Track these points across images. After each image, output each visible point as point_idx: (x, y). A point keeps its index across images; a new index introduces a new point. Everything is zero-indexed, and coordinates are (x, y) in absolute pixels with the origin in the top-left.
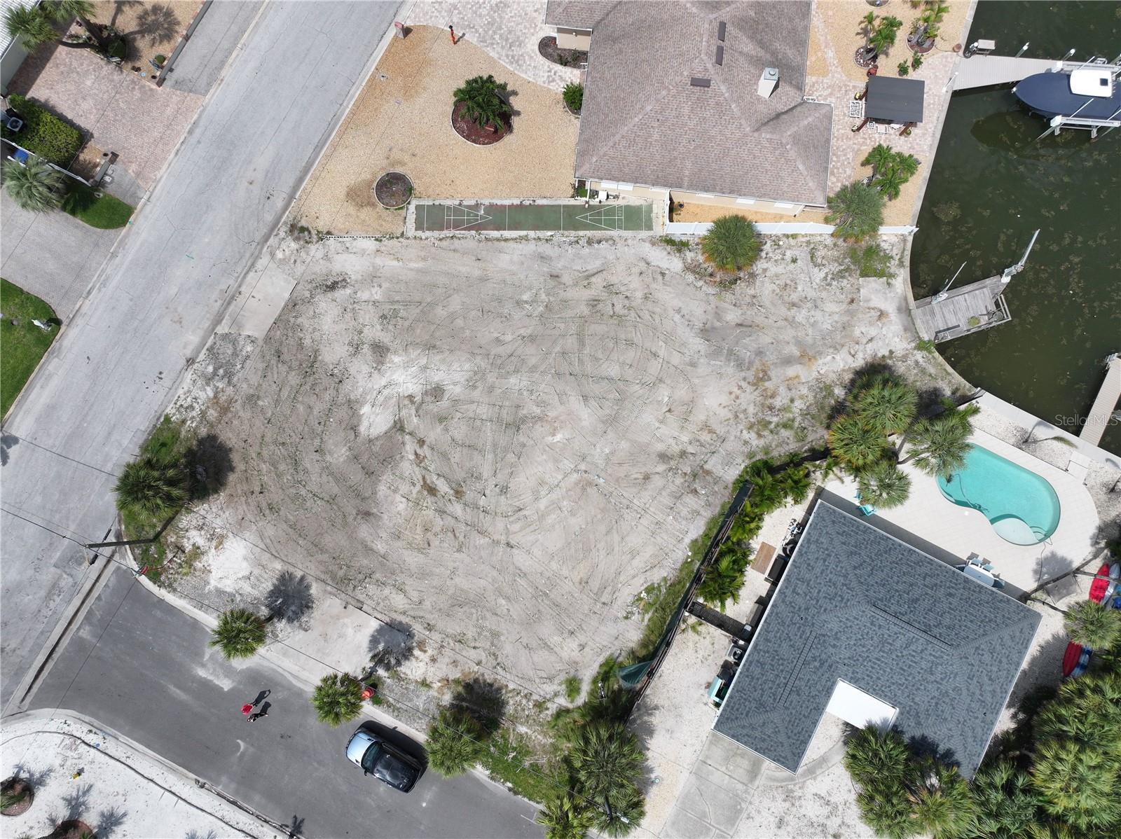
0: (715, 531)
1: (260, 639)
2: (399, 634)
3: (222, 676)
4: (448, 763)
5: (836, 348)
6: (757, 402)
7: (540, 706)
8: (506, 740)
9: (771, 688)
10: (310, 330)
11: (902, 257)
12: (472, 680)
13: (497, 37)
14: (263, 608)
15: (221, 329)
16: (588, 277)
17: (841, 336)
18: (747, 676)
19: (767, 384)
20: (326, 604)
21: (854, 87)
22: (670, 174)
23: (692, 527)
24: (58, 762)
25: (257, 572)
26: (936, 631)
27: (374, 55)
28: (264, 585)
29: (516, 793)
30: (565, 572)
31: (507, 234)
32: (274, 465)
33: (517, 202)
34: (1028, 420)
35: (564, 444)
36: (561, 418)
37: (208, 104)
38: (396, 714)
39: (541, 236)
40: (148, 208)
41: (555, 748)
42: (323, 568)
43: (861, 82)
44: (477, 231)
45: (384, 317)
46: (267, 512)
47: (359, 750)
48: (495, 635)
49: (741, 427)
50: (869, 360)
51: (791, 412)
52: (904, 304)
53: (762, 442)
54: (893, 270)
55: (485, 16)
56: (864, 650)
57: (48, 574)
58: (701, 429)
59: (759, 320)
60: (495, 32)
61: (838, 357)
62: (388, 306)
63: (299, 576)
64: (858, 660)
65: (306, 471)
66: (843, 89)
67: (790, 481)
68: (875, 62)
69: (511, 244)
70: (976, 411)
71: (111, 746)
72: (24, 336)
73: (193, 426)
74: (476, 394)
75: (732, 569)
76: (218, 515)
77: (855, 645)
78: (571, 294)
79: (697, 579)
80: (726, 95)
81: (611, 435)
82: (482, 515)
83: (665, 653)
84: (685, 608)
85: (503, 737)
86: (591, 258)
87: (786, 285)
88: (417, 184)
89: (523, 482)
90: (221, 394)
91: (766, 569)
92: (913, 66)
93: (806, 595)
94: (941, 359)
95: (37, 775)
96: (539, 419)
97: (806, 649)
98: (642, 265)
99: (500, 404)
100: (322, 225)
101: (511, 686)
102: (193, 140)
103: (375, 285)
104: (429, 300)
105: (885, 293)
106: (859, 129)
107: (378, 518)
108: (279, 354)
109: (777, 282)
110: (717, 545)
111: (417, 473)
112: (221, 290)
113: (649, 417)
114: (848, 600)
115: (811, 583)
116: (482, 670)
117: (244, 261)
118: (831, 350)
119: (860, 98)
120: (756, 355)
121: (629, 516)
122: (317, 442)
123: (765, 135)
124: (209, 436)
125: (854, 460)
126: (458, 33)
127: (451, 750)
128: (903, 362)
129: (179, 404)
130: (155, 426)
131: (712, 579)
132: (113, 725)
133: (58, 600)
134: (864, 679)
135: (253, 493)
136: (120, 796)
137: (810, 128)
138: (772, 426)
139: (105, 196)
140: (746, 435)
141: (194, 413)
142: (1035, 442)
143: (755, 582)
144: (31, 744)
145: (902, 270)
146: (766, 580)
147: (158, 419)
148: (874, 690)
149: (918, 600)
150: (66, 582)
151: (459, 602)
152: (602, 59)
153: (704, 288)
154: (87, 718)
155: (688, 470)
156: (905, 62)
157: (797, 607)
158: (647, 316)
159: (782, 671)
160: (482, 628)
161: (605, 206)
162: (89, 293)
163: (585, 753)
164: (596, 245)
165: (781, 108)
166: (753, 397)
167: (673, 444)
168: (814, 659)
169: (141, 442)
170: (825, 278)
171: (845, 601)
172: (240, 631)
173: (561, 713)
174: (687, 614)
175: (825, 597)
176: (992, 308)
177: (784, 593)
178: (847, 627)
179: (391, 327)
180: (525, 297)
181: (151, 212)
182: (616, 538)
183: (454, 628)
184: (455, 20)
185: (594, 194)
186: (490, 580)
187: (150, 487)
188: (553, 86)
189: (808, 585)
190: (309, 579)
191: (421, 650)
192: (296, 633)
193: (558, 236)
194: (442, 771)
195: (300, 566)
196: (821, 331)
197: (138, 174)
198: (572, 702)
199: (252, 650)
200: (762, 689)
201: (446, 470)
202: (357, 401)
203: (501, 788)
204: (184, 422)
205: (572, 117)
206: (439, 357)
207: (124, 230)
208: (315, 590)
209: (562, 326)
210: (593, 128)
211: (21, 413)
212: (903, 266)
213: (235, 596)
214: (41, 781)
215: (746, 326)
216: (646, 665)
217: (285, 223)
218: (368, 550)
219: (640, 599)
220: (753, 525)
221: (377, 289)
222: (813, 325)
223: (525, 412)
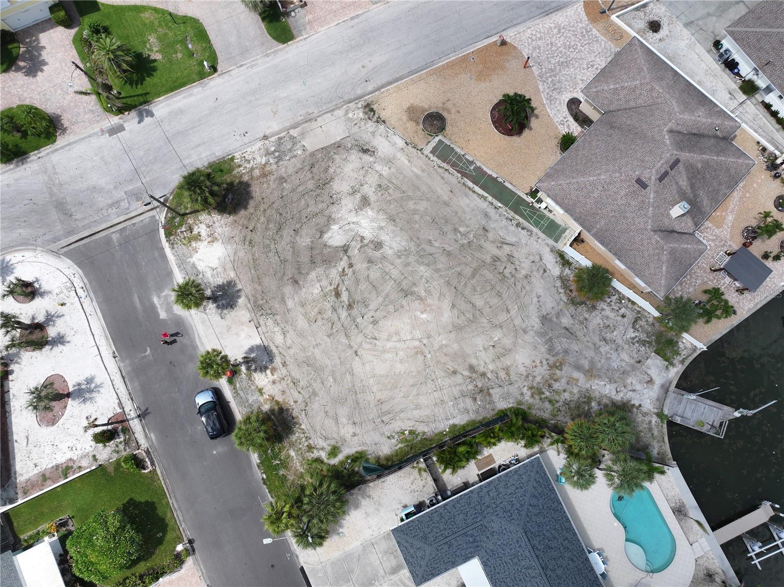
0: (470, 428)
1: (197, 305)
2: (267, 356)
3: (164, 309)
4: (243, 440)
5: (611, 380)
6: (545, 377)
7: (310, 448)
8: (280, 452)
9: (437, 533)
10: (337, 165)
11: (686, 358)
12: (285, 408)
13: (550, 80)
14: (209, 290)
15: (294, 133)
16: (503, 243)
17: (618, 376)
18: (429, 517)
19: (558, 372)
20: (242, 312)
21: (730, 246)
22: (588, 220)
23: (459, 417)
24: (56, 291)
25: (220, 269)
26: (549, 572)
27: (477, 44)
28: (218, 279)
29: (265, 483)
30: (375, 389)
31: (477, 189)
32: (268, 221)
33: (495, 175)
34: (690, 501)
35: (424, 322)
36: (433, 307)
37: (371, 10)
38: (235, 395)
39: (494, 203)
40: (302, 43)
41: (302, 476)
42: (253, 293)
43: (735, 246)
44: (462, 176)
45: (380, 186)
46: (247, 243)
47: (203, 399)
48: (315, 394)
49: (526, 384)
50: (625, 400)
51: (559, 396)
52: (667, 385)
53: (531, 401)
54: (675, 362)
55: (552, 64)
56: (503, 552)
57: (119, 194)
58: (504, 369)
59: (580, 334)
60: (550, 76)
61: (608, 386)
62: (386, 182)
63: (239, 288)
64: (495, 555)
65: (282, 237)
66: (723, 242)
67: (530, 432)
68: (753, 240)
69: (475, 196)
70: (663, 472)
71: (87, 303)
72: (194, 66)
73: (242, 172)
74: (398, 261)
75: (464, 455)
76: (221, 226)
77: (499, 545)
78: (487, 245)
79: (441, 446)
80: (651, 200)
81: (452, 335)
82: (354, 326)
83: (395, 471)
84: (424, 456)
85: (279, 449)
86: (512, 234)
87: (609, 326)
88: (448, 128)
89: (389, 325)
90: (269, 165)
91: (482, 469)
92: (774, 258)
93: (493, 499)
94: (665, 430)
95: (42, 290)
96: (421, 299)
97: (471, 527)
98: (537, 258)
99: (407, 276)
100: (384, 115)
101: (303, 427)
102: (350, 23)
103: (388, 166)
104: (410, 194)
105: (661, 371)
106: (715, 271)
107: (300, 288)
108: (312, 166)
109: (605, 321)
110: (465, 436)
111: (337, 280)
112: (308, 112)
113: (480, 342)
114: (513, 519)
115: (501, 495)
116: (294, 407)
117: (330, 105)
118: (607, 380)
119: (729, 254)
120: (563, 352)
121: (430, 385)
122: (298, 226)
123: (657, 237)
124: (246, 183)
125: (573, 447)
126: (531, 63)
127: (250, 434)
128: (643, 416)
129: (244, 155)
130: (224, 157)
131: (449, 452)
132: (95, 293)
133: (114, 210)
134: (490, 567)
135: (247, 228)
136: (73, 331)
137: (686, 251)
138: (543, 396)
139: (285, 22)
140: (525, 390)
141: (248, 166)
142: (685, 515)
143: (471, 471)
144: (51, 272)
145: (680, 366)
146: (478, 475)
147: (228, 155)
148: (492, 577)
149: (552, 548)
150: (124, 204)
151: (309, 363)
152: (597, 132)
153: (562, 295)
154: (85, 280)
155: (480, 385)
156: (770, 253)
157: (483, 502)
158: (519, 287)
159: (450, 529)
160: (310, 385)
161: (540, 211)
162: (241, 66)
163: (315, 490)
164: (520, 229)
165: (677, 228)
166: (544, 373)
167: (482, 366)
168: (472, 536)
169: (211, 161)
170: (633, 339)
171: (511, 518)
172: (191, 294)
173: (318, 460)
174: (422, 460)
175: (502, 508)
176: (717, 424)
177: (482, 489)
178: (502, 533)
179: (379, 194)
180: (461, 229)
181: (301, 46)
182: (415, 392)
183: (296, 374)
184: (534, 55)
185: (540, 201)
186: (333, 364)
187: (200, 188)
188: (560, 127)
189: (498, 494)
190: (243, 293)
191: (272, 373)
192: (216, 316)
193: (504, 210)
194: (237, 442)
195: (243, 283)
196: (610, 365)
197: (310, 22)
198: (328, 459)
199: (189, 307)
200: (432, 530)
201: (352, 289)
202: (334, 220)
203: (259, 475)
204: (240, 166)
205: (559, 151)
206: (393, 228)
207: (282, 46)
208: (241, 301)
209: (470, 259)
210: (565, 166)
211: (165, 103)
212: (683, 364)
213: (200, 273)
214: (42, 295)
215: (570, 332)
216: (380, 470)
217: (365, 100)
218: (283, 301)
219: (403, 433)
220: (492, 441)
221: (387, 168)
222: (608, 359)
223: (416, 290)
